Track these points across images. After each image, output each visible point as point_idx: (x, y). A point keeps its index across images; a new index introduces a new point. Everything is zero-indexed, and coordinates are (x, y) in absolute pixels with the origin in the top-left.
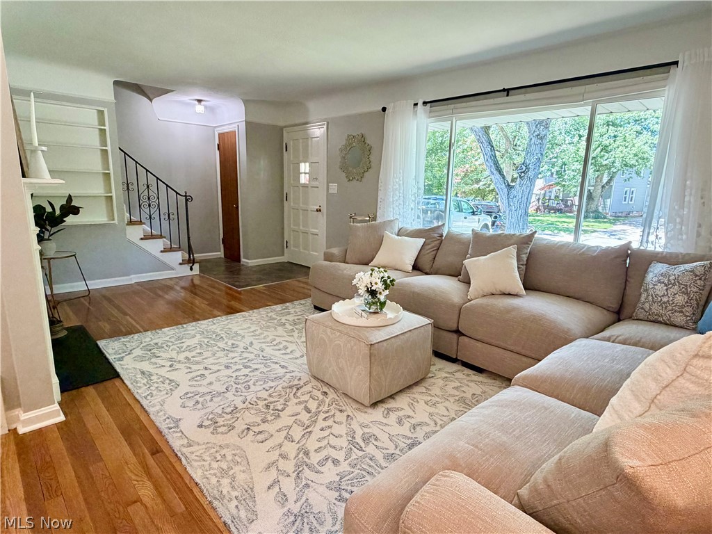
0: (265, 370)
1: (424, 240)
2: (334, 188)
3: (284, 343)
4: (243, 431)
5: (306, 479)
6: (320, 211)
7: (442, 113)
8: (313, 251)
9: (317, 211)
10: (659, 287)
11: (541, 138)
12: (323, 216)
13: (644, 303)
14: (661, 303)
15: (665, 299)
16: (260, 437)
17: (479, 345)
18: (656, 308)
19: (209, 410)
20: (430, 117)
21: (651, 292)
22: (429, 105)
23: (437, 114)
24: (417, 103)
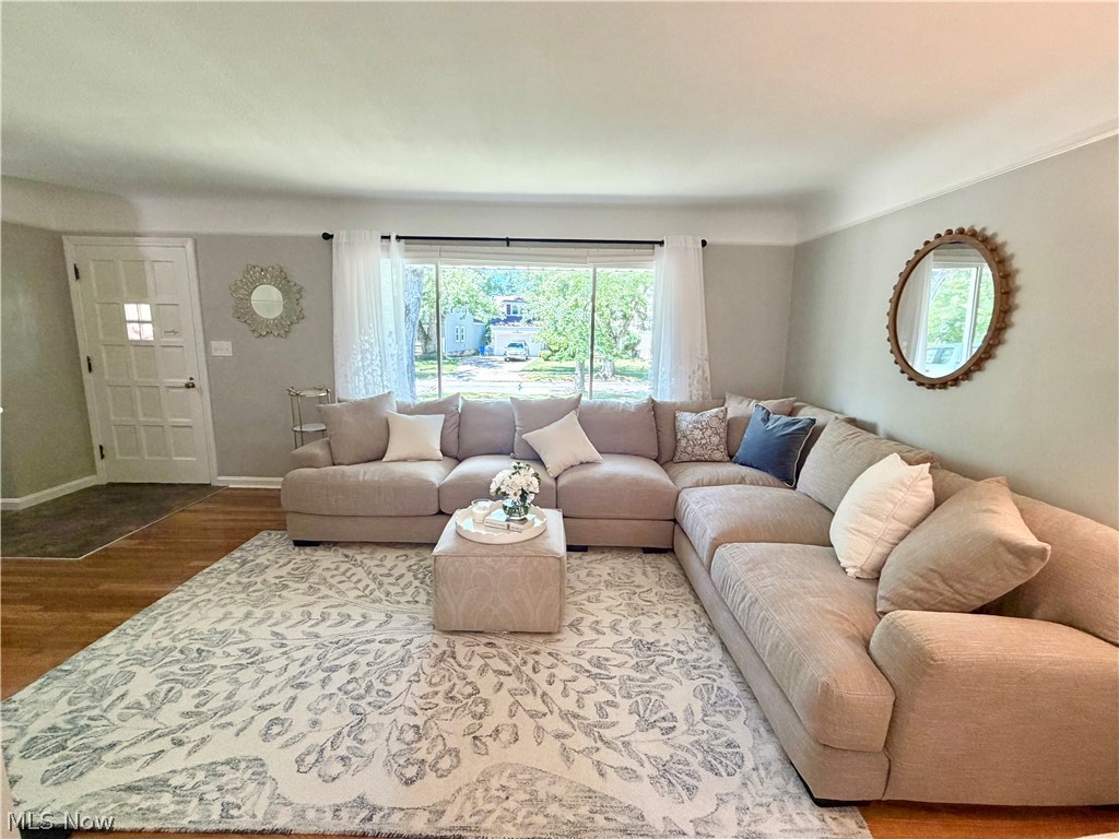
0: (370, 658)
1: (443, 416)
2: (223, 348)
3: (334, 612)
4: (476, 745)
5: (617, 738)
6: (193, 386)
7: (425, 254)
8: (179, 455)
9: (187, 386)
10: (696, 432)
11: (418, 275)
12: (201, 393)
13: (686, 448)
14: (702, 446)
15: (704, 442)
16: (505, 736)
17: (585, 522)
18: (698, 450)
19: (382, 754)
20: (406, 257)
21: (690, 437)
22: (403, 241)
23: (417, 254)
24: (389, 237)
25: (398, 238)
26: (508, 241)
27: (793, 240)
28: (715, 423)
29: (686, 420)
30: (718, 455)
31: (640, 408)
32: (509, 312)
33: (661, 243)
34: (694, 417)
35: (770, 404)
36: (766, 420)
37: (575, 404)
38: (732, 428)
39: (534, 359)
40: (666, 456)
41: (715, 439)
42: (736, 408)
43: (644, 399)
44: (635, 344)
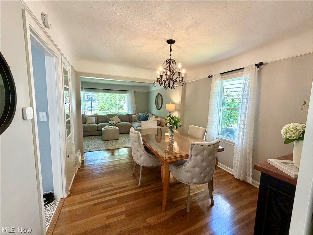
1: (95, 117)
13: (133, 120)
18: (135, 120)
20: (86, 91)
21: (134, 118)
24: (83, 88)
25: (84, 88)
26: (104, 89)
27: (147, 91)
28: (137, 116)
29: (133, 116)
30: (138, 120)
31: (126, 115)
32: (88, 98)
33: (128, 91)
34: (134, 116)
35: (144, 113)
36: (143, 115)
37: (117, 114)
38: (139, 117)
39: (96, 111)
40: (131, 121)
41: (137, 118)
42: (140, 114)
43: (127, 113)
44: (122, 107)
